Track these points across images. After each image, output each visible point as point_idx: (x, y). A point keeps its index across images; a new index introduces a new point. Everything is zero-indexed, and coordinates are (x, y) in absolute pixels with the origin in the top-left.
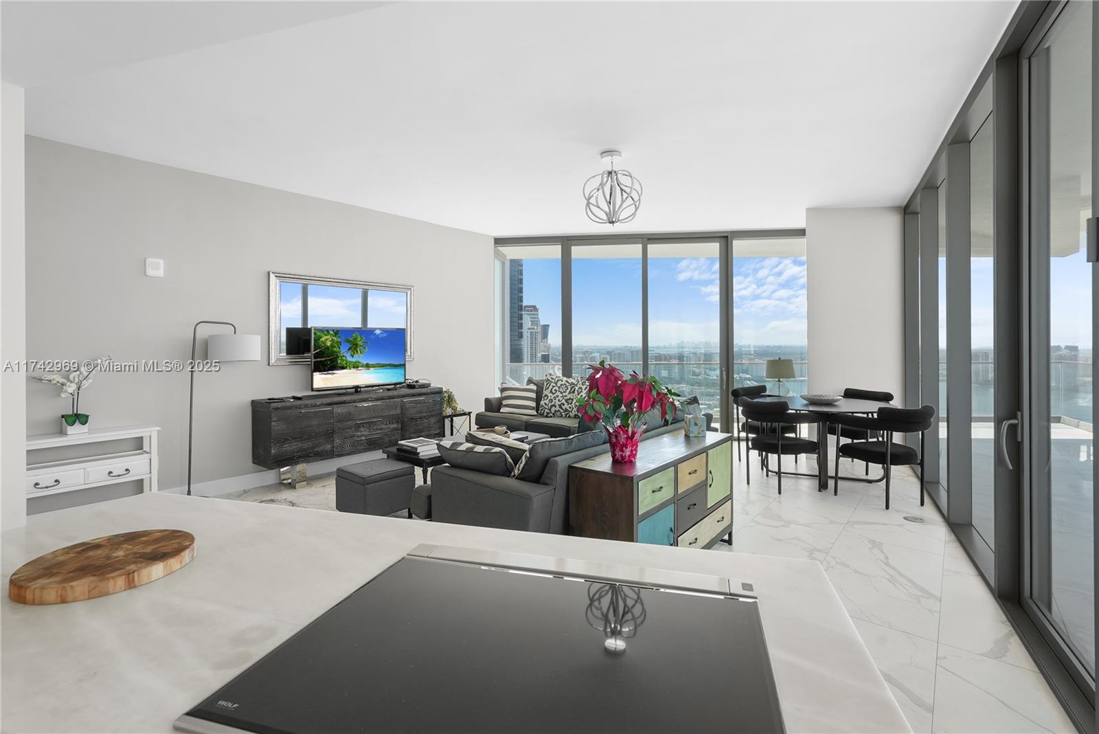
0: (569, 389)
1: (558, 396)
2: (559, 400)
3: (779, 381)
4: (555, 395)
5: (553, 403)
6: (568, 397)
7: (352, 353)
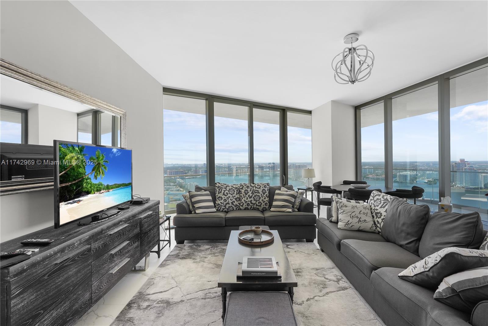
0: (236, 192)
1: (229, 197)
2: (231, 199)
3: (309, 179)
4: (227, 196)
5: (227, 202)
6: (236, 197)
7: (96, 174)
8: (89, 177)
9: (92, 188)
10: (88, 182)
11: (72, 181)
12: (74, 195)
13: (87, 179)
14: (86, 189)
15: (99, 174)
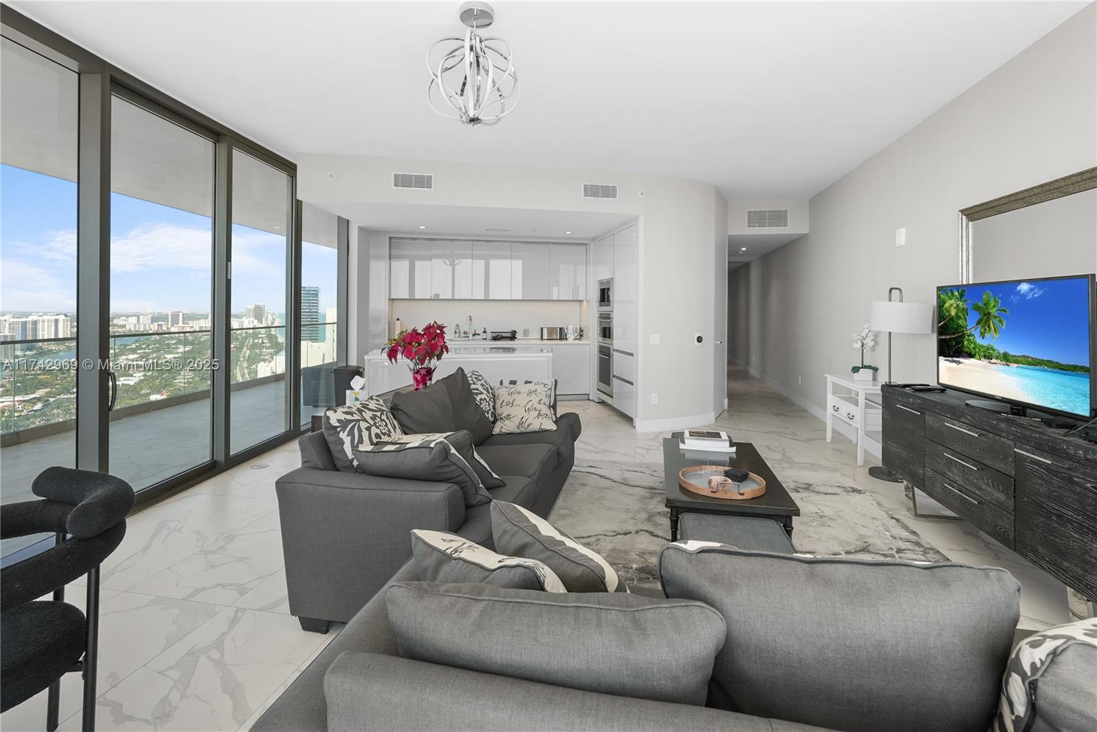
7: (982, 330)
8: (973, 333)
9: (977, 350)
10: (970, 340)
11: (951, 335)
12: (953, 353)
13: (968, 336)
14: (967, 349)
15: (989, 331)
